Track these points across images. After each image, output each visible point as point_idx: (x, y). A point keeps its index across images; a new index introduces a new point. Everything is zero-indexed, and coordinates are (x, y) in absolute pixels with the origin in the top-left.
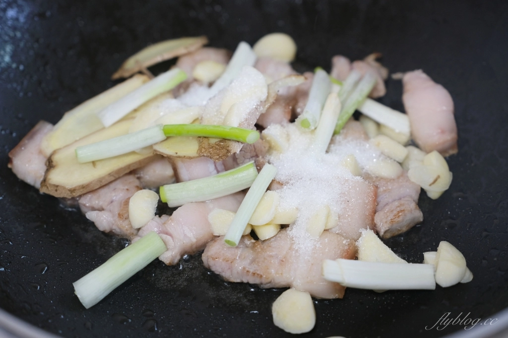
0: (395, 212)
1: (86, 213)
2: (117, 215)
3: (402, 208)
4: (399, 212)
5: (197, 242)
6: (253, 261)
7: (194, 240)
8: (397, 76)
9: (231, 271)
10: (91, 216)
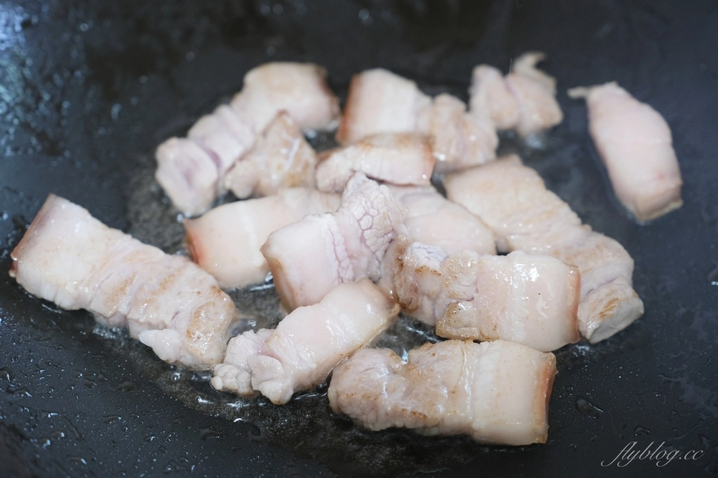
0: (605, 302)
1: (139, 333)
2: (186, 333)
3: (614, 296)
4: (610, 303)
5: (317, 368)
6: (408, 393)
7: (314, 366)
8: (575, 93)
9: (376, 412)
10: (147, 337)
